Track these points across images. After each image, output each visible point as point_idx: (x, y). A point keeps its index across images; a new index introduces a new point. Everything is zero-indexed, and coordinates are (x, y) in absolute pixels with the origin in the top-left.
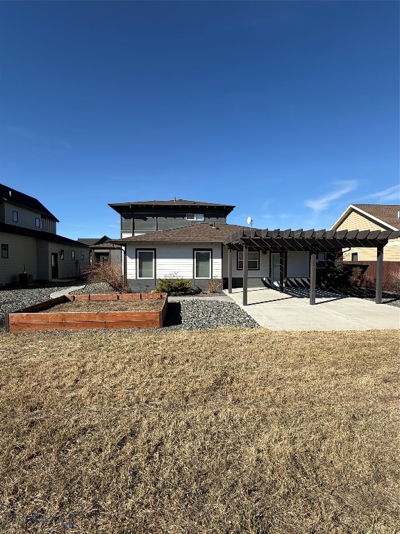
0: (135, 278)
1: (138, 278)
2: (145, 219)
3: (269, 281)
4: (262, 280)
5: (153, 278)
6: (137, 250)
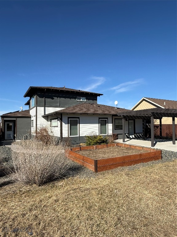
1: (69, 136)
3: (129, 135)
4: (126, 135)
5: (78, 136)
6: (69, 118)
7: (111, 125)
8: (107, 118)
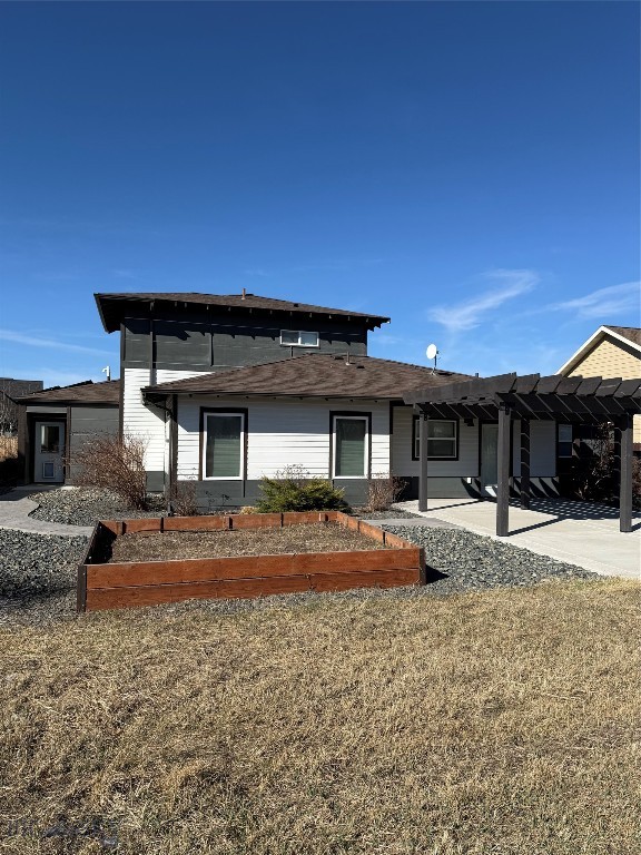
0: (196, 478)
1: (204, 478)
2: (184, 337)
3: (478, 484)
4: (464, 483)
5: (241, 478)
6: (203, 410)
7: (387, 438)
8: (369, 415)
